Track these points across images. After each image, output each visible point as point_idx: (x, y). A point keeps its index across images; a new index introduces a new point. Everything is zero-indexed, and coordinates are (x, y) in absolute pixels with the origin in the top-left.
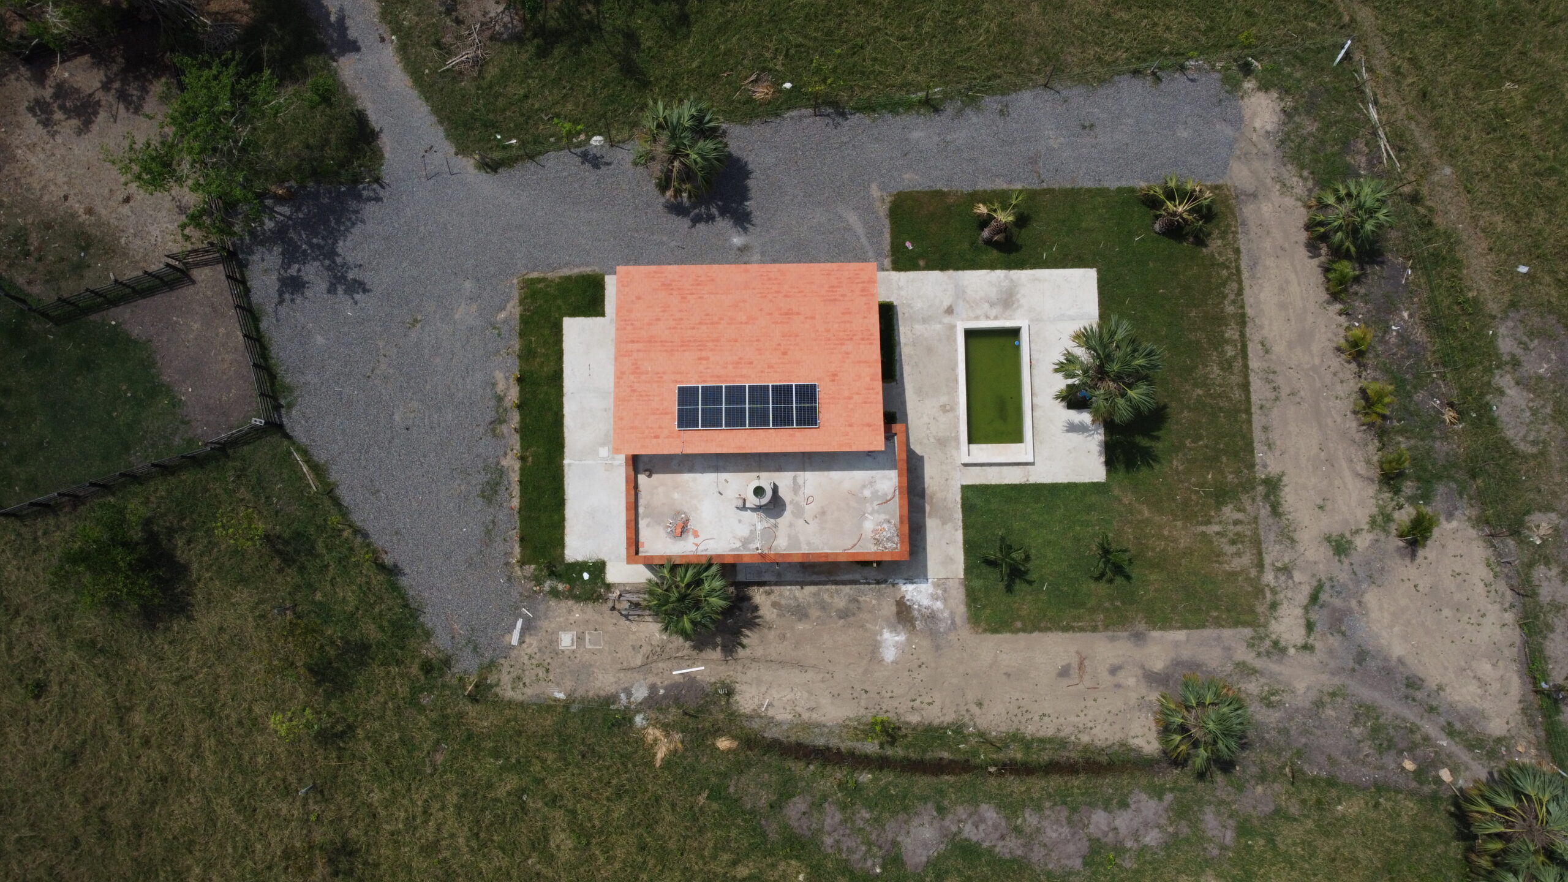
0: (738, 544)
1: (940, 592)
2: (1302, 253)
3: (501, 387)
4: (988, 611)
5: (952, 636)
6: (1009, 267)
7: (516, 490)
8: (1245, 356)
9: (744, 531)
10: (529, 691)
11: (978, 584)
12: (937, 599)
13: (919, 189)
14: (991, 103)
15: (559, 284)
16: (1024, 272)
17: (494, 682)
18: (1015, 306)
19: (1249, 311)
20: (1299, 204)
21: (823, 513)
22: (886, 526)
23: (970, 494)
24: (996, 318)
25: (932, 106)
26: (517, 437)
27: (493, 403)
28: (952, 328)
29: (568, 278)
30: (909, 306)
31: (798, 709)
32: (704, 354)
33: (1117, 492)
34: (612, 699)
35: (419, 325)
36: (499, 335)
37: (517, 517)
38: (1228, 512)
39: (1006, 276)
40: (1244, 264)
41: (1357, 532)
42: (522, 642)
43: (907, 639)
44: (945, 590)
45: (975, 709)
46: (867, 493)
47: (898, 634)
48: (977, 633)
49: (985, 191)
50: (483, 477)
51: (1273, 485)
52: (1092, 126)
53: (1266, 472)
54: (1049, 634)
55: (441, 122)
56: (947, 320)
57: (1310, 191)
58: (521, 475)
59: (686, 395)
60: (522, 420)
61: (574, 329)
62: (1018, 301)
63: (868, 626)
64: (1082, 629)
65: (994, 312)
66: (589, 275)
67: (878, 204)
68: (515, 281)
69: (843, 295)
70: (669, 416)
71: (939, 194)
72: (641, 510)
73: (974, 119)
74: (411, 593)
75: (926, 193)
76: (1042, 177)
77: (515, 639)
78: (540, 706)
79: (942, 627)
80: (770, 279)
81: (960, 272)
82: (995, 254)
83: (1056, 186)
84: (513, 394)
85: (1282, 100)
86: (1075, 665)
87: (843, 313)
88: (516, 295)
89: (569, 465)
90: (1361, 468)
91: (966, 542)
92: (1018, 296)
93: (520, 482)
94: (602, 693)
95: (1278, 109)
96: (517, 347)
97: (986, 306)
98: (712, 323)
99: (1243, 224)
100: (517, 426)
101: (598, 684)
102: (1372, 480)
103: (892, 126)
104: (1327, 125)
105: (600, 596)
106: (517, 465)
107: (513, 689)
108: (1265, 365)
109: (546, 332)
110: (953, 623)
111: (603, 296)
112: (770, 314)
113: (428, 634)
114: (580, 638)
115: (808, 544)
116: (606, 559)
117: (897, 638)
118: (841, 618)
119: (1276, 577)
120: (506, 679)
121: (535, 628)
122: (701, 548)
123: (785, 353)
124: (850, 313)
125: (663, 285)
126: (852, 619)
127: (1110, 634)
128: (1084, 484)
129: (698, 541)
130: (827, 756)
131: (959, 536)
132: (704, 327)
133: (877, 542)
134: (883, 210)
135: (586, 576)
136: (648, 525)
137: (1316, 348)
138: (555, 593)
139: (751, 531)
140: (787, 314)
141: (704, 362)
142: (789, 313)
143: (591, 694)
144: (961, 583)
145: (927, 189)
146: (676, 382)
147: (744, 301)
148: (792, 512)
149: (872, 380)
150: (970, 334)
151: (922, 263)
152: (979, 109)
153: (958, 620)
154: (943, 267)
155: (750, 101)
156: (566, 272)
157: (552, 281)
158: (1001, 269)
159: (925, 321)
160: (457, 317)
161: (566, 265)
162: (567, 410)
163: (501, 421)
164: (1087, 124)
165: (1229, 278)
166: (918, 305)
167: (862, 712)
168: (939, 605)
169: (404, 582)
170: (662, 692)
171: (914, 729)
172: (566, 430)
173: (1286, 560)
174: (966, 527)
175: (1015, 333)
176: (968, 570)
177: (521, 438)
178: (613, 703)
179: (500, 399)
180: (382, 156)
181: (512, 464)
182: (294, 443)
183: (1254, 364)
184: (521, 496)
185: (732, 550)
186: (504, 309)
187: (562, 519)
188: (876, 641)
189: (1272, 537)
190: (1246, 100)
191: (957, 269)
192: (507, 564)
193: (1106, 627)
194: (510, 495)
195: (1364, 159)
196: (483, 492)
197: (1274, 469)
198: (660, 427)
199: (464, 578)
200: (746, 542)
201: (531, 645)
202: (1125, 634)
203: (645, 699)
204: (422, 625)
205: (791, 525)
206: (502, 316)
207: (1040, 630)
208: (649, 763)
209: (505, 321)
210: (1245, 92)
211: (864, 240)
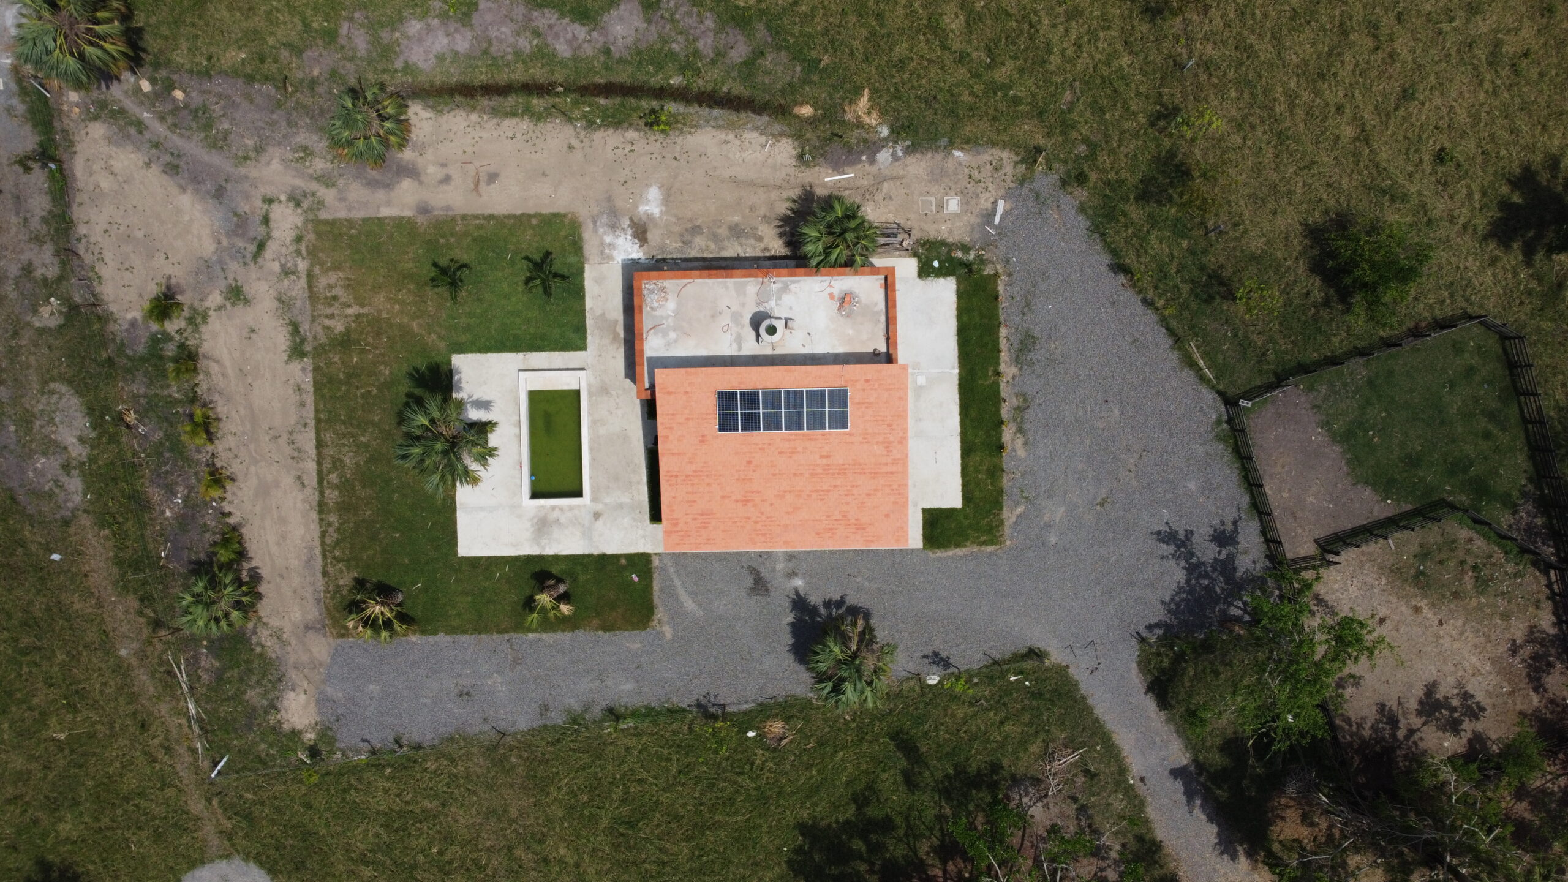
0: (792, 287)
1: (607, 251)
2: (264, 572)
3: (1020, 442)
4: (563, 233)
5: (595, 210)
6: (541, 558)
7: (1003, 344)
8: (320, 474)
9: (787, 299)
10: (987, 157)
11: (572, 259)
12: (610, 244)
13: (626, 633)
14: (557, 718)
15: (967, 540)
16: (526, 553)
17: (1019, 166)
18: (535, 521)
19: (315, 516)
20: (264, 620)
21: (713, 316)
22: (655, 305)
23: (579, 342)
24: (553, 508)
25: (613, 714)
26: (1003, 394)
27: (1027, 426)
28: (594, 499)
29: (958, 545)
30: (634, 520)
31: (738, 143)
32: (824, 461)
33: (442, 345)
34: (910, 150)
35: (1099, 500)
36: (1022, 491)
37: (1002, 319)
38: (339, 327)
39: (543, 548)
40: (319, 561)
41: (220, 308)
42: (995, 203)
43: (637, 207)
44: (602, 253)
45: (575, 143)
46: (673, 335)
47: (646, 213)
48: (573, 214)
49: (563, 631)
50: (1033, 356)
51: (297, 351)
52: (461, 696)
53: (303, 364)
54: (506, 213)
55: (1083, 698)
56: (599, 507)
57: (254, 632)
58: (998, 358)
59: (840, 421)
60: (998, 410)
61: (951, 497)
62: (532, 526)
63: (673, 220)
64: (476, 217)
65: (556, 514)
66: (938, 548)
67: (665, 619)
68: (1008, 543)
69: (695, 519)
70: (857, 400)
71: (607, 628)
72: (883, 318)
73: (573, 702)
74: (1098, 247)
75: (620, 629)
76: (508, 645)
77: (1001, 206)
78: (976, 143)
79: (605, 219)
80: (764, 535)
81: (587, 552)
82: (554, 570)
83: (495, 636)
84: (1008, 434)
85: (279, 721)
86: (482, 184)
87: (695, 502)
88: (1007, 530)
89: (953, 368)
90: (214, 368)
91: (583, 298)
92: (532, 529)
93: (999, 351)
94: (918, 156)
95: (283, 712)
96: (1005, 479)
97: (562, 520)
98: (817, 491)
99: (318, 601)
100: (1003, 404)
101: (923, 164)
102: (205, 357)
103: (651, 696)
104: (237, 697)
105: (923, 245)
106: (1002, 367)
107: (1002, 159)
108: (301, 465)
109: (977, 494)
110: (595, 223)
111: (924, 529)
112: (763, 501)
113: (1082, 209)
114: (940, 207)
115: (727, 288)
116: (918, 280)
117: (647, 208)
118: (699, 227)
119: (296, 266)
120: (1009, 169)
121: (983, 216)
122: (826, 284)
123: (749, 462)
124: (688, 502)
125: (864, 529)
126: (689, 226)
127: (450, 213)
128: (472, 352)
129: (830, 290)
130: (711, 99)
131: (589, 303)
132: (825, 488)
133: (663, 290)
134: (660, 613)
135: (936, 264)
136: (876, 304)
137: (253, 482)
138: (965, 248)
139: (780, 299)
140: (748, 501)
141: (825, 454)
142: (746, 501)
143: (929, 155)
144: (588, 259)
145: (618, 633)
146: (850, 435)
147: (787, 513)
148: (742, 317)
149: (667, 437)
150: (579, 494)
151: (623, 561)
152: (569, 712)
153: (591, 226)
154: (603, 557)
155: (787, 719)
156: (960, 552)
157: (973, 543)
158: (548, 556)
159: (620, 506)
160: (1062, 509)
161: (960, 558)
162: (957, 419)
163: (1018, 409)
164: (465, 697)
165: (334, 548)
166: (626, 521)
167: (679, 140)
168: (608, 239)
169: (1106, 259)
170: (864, 158)
171: (631, 125)
172: (957, 401)
173: (286, 282)
174: (582, 312)
175: (535, 495)
176: (581, 272)
177: (999, 393)
178: (908, 147)
179: (1020, 430)
180: (1139, 664)
181: (1008, 369)
182: (1213, 387)
183: (312, 466)
184: (998, 338)
185: (798, 281)
186: (1018, 516)
187: (959, 317)
188: (666, 206)
189: (299, 304)
190: (313, 722)
191: (590, 556)
192: (1010, 275)
193: (453, 219)
194: (1008, 339)
195: (203, 664)
196: (1035, 343)
197: (296, 366)
198: (864, 390)
199: (1049, 262)
200: (785, 289)
201: (986, 200)
202: (436, 213)
203: (879, 151)
204: (1088, 217)
205: (743, 305)
206: (1020, 510)
207: (514, 216)
208: (874, 91)
209: (1017, 504)
210: (314, 729)
211: (677, 582)
